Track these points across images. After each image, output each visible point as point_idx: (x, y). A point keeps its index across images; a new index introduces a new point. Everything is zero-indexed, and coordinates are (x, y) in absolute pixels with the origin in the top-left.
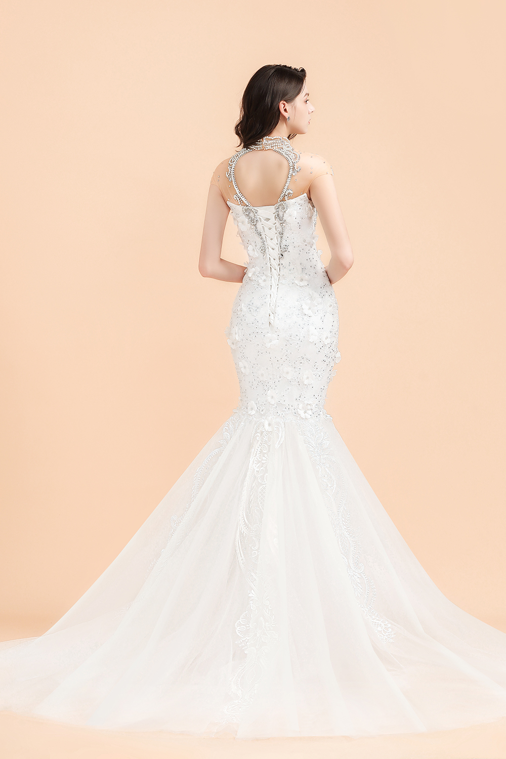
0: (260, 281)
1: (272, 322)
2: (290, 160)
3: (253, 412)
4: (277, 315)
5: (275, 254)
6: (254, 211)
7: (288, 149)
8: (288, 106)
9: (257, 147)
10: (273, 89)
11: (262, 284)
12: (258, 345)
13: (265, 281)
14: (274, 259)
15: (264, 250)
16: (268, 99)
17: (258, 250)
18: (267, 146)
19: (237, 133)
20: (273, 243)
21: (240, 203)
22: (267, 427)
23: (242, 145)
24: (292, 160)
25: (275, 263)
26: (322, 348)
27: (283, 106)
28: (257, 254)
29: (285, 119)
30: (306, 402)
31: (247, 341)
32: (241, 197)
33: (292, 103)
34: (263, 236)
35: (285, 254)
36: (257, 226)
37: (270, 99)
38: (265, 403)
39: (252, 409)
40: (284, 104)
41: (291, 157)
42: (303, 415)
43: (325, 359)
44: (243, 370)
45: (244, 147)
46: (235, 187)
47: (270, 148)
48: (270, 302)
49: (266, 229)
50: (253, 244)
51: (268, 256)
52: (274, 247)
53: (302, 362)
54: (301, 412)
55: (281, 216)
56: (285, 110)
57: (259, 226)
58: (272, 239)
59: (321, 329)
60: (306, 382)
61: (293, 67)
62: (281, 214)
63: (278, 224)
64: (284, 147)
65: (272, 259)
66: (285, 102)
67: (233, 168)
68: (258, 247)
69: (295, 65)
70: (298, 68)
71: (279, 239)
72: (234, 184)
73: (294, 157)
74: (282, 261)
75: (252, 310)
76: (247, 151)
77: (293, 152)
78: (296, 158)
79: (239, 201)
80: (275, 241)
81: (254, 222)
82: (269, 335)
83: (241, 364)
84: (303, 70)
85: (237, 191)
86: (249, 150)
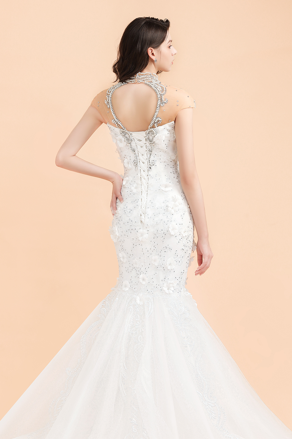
0: (133, 188)
1: (143, 220)
2: (158, 92)
3: (127, 289)
4: (147, 215)
5: (145, 167)
6: (129, 133)
7: (156, 82)
8: (155, 51)
9: (131, 81)
10: (143, 39)
11: (135, 191)
12: (133, 239)
13: (136, 188)
14: (144, 171)
15: (136, 164)
16: (139, 46)
17: (131, 163)
18: (139, 80)
19: (115, 71)
20: (143, 158)
21: (117, 126)
22: (138, 301)
23: (119, 80)
24: (160, 92)
25: (144, 174)
26: (181, 239)
27: (150, 51)
28: (131, 166)
29: (153, 61)
30: (169, 282)
31: (125, 236)
32: (118, 122)
33: (158, 49)
34: (136, 152)
35: (153, 167)
36: (132, 144)
37: (140, 46)
38: (137, 283)
39: (126, 286)
40: (151, 50)
41: (158, 89)
42: (167, 291)
43: (183, 248)
44: (122, 259)
45: (120, 81)
46: (112, 113)
47: (142, 82)
48: (141, 205)
49: (139, 147)
50: (128, 158)
51: (139, 168)
52: (144, 161)
53: (166, 251)
54: (165, 289)
55: (151, 139)
56: (153, 54)
57: (133, 144)
58: (143, 155)
59: (181, 224)
60: (169, 268)
61: (159, 19)
62: (151, 138)
63: (148, 144)
64: (153, 81)
65: (142, 171)
66: (152, 49)
67: (110, 97)
68: (132, 160)
69: (161, 16)
70: (163, 19)
71: (149, 155)
72: (112, 110)
73: (161, 90)
74: (150, 173)
75: (126, 212)
76: (122, 84)
77: (160, 85)
78: (162, 91)
79: (116, 125)
80: (145, 156)
81: (129, 141)
82: (141, 230)
83: (120, 255)
84: (167, 21)
85: (114, 116)
86: (124, 83)
